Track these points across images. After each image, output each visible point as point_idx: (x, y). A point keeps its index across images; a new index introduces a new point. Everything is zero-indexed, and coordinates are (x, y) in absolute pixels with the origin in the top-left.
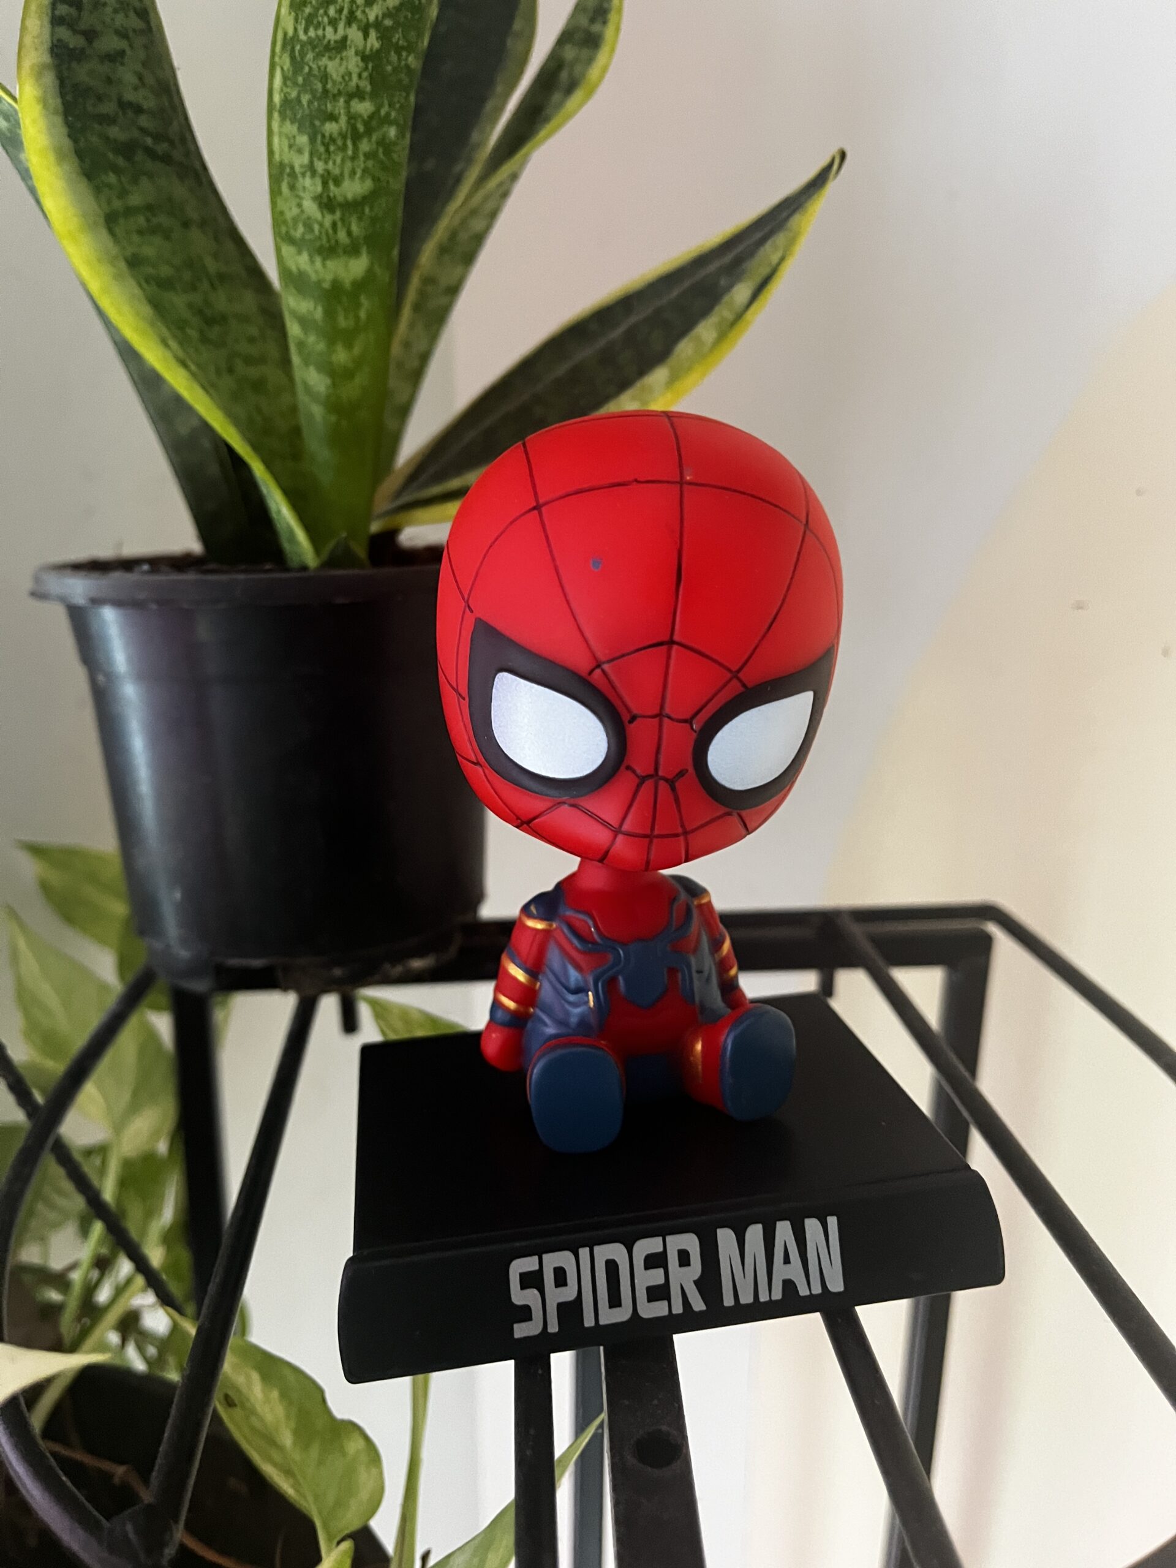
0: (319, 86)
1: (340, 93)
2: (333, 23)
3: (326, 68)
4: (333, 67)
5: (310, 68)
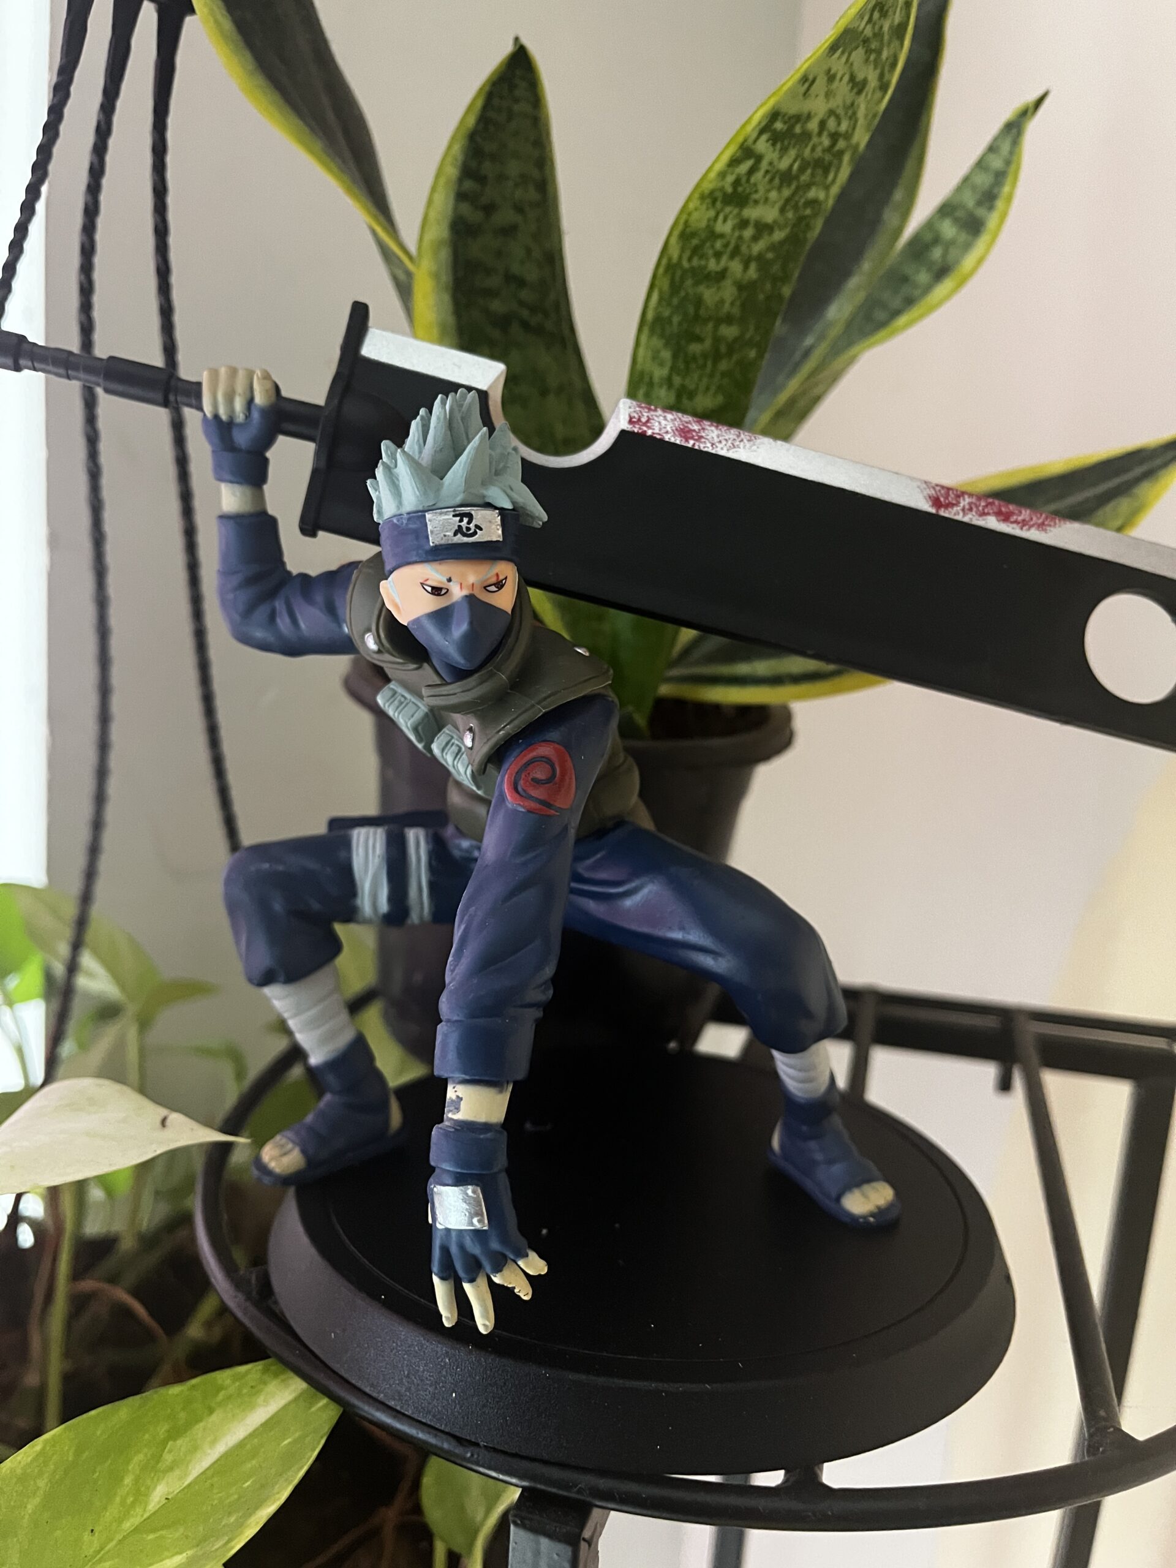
0: (691, 310)
1: (709, 319)
3: (702, 294)
5: (687, 294)
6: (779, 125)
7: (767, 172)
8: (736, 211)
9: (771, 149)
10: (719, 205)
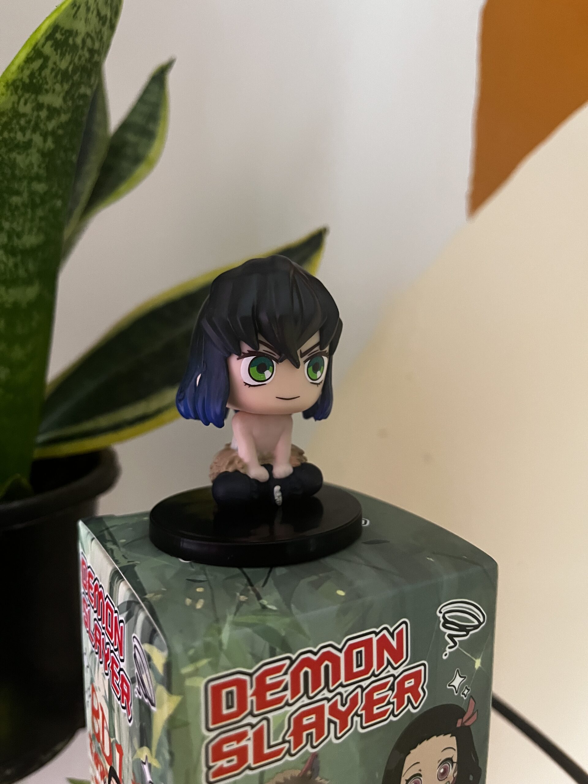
1: (23, 178)
2: (23, 130)
3: (15, 159)
4: (20, 159)
6: (58, 36)
7: (53, 70)
8: (33, 97)
9: (55, 53)
10: (20, 92)
